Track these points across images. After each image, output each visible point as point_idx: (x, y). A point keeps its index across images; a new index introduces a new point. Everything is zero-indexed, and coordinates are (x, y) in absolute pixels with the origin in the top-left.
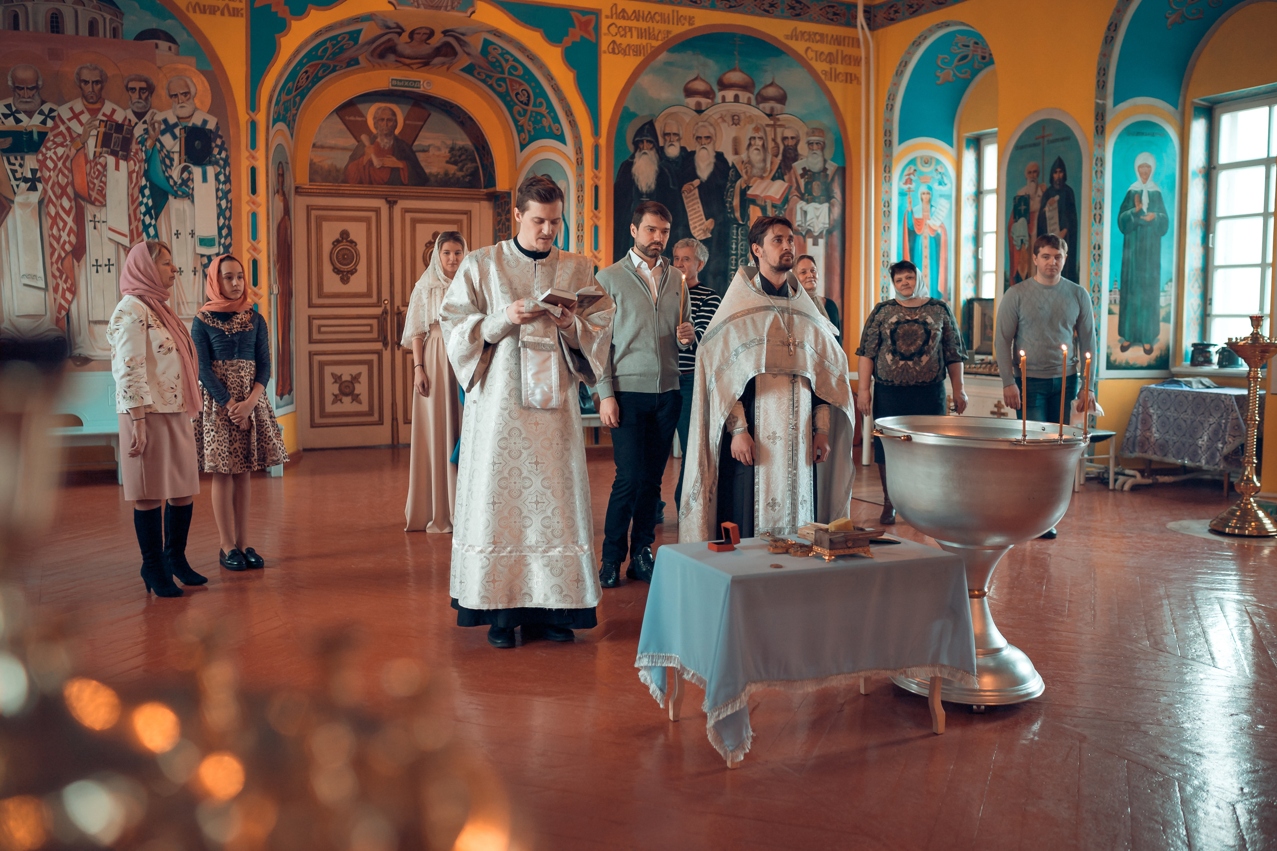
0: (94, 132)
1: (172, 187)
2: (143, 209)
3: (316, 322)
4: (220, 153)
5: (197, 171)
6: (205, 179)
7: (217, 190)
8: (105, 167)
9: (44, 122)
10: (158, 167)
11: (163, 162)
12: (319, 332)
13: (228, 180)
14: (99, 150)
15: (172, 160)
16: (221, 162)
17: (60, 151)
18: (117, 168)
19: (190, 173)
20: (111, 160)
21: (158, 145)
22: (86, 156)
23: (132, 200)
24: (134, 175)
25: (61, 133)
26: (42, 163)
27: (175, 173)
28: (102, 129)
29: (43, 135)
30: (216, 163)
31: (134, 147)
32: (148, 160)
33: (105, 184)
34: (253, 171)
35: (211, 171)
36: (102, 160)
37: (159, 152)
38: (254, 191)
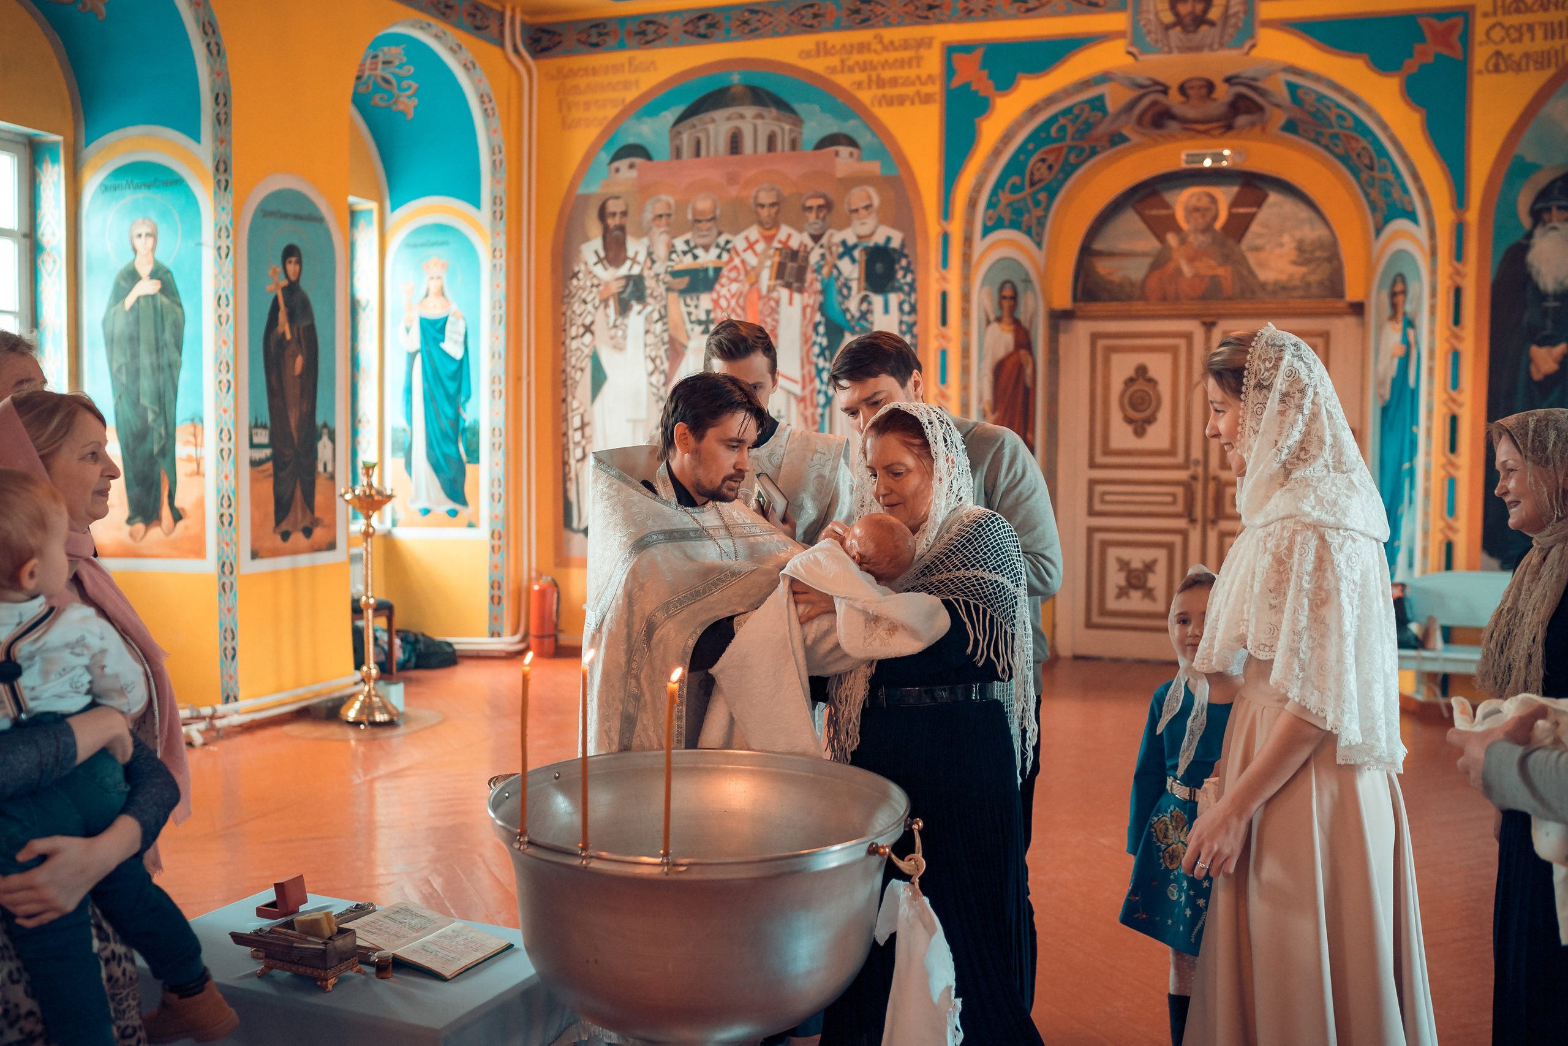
0: (768, 263)
1: (849, 321)
2: (816, 350)
3: (1100, 488)
4: (904, 277)
5: (877, 300)
6: (886, 310)
7: (901, 322)
8: (777, 302)
9: (719, 257)
10: (836, 298)
11: (840, 292)
12: (1103, 502)
13: (913, 310)
14: (773, 283)
15: (849, 289)
16: (906, 288)
17: (734, 287)
18: (791, 302)
19: (870, 303)
20: (784, 293)
21: (835, 272)
22: (759, 291)
23: (806, 339)
24: (809, 310)
25: (735, 267)
26: (716, 302)
27: (853, 305)
28: (777, 259)
29: (718, 270)
30: (900, 289)
31: (809, 276)
32: (824, 292)
33: (777, 321)
34: (944, 296)
35: (894, 298)
36: (774, 295)
37: (837, 279)
38: (944, 322)
